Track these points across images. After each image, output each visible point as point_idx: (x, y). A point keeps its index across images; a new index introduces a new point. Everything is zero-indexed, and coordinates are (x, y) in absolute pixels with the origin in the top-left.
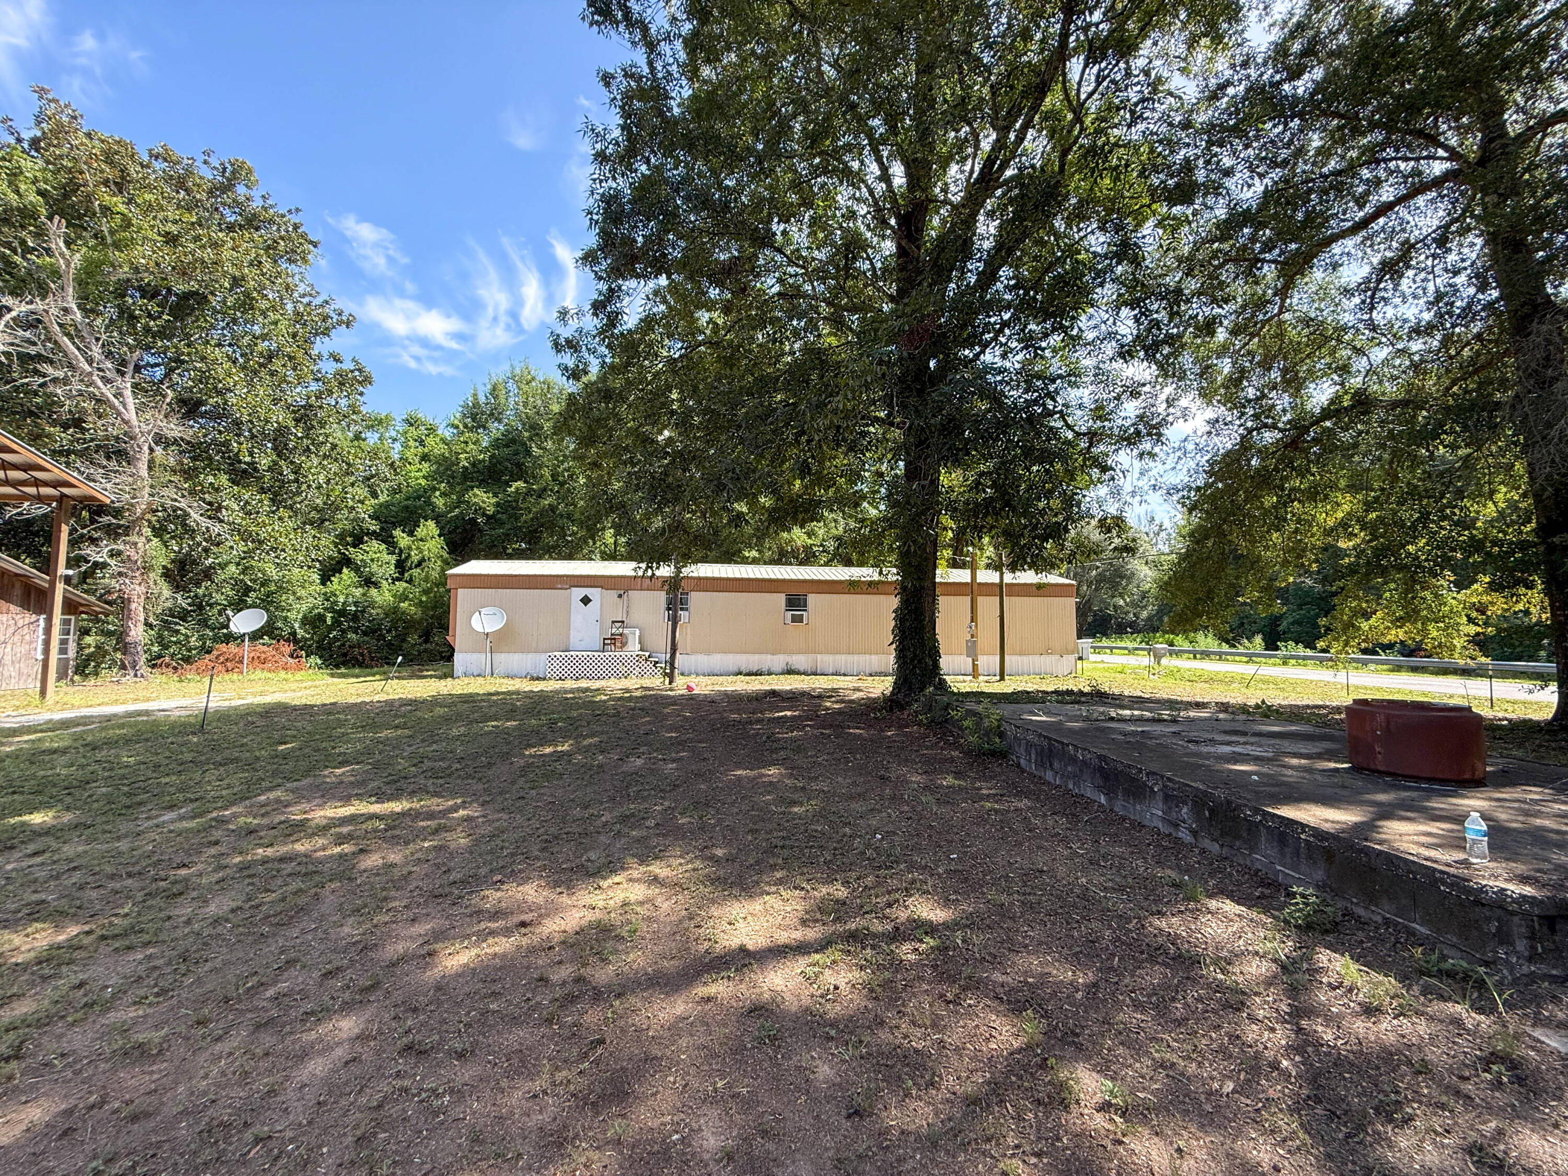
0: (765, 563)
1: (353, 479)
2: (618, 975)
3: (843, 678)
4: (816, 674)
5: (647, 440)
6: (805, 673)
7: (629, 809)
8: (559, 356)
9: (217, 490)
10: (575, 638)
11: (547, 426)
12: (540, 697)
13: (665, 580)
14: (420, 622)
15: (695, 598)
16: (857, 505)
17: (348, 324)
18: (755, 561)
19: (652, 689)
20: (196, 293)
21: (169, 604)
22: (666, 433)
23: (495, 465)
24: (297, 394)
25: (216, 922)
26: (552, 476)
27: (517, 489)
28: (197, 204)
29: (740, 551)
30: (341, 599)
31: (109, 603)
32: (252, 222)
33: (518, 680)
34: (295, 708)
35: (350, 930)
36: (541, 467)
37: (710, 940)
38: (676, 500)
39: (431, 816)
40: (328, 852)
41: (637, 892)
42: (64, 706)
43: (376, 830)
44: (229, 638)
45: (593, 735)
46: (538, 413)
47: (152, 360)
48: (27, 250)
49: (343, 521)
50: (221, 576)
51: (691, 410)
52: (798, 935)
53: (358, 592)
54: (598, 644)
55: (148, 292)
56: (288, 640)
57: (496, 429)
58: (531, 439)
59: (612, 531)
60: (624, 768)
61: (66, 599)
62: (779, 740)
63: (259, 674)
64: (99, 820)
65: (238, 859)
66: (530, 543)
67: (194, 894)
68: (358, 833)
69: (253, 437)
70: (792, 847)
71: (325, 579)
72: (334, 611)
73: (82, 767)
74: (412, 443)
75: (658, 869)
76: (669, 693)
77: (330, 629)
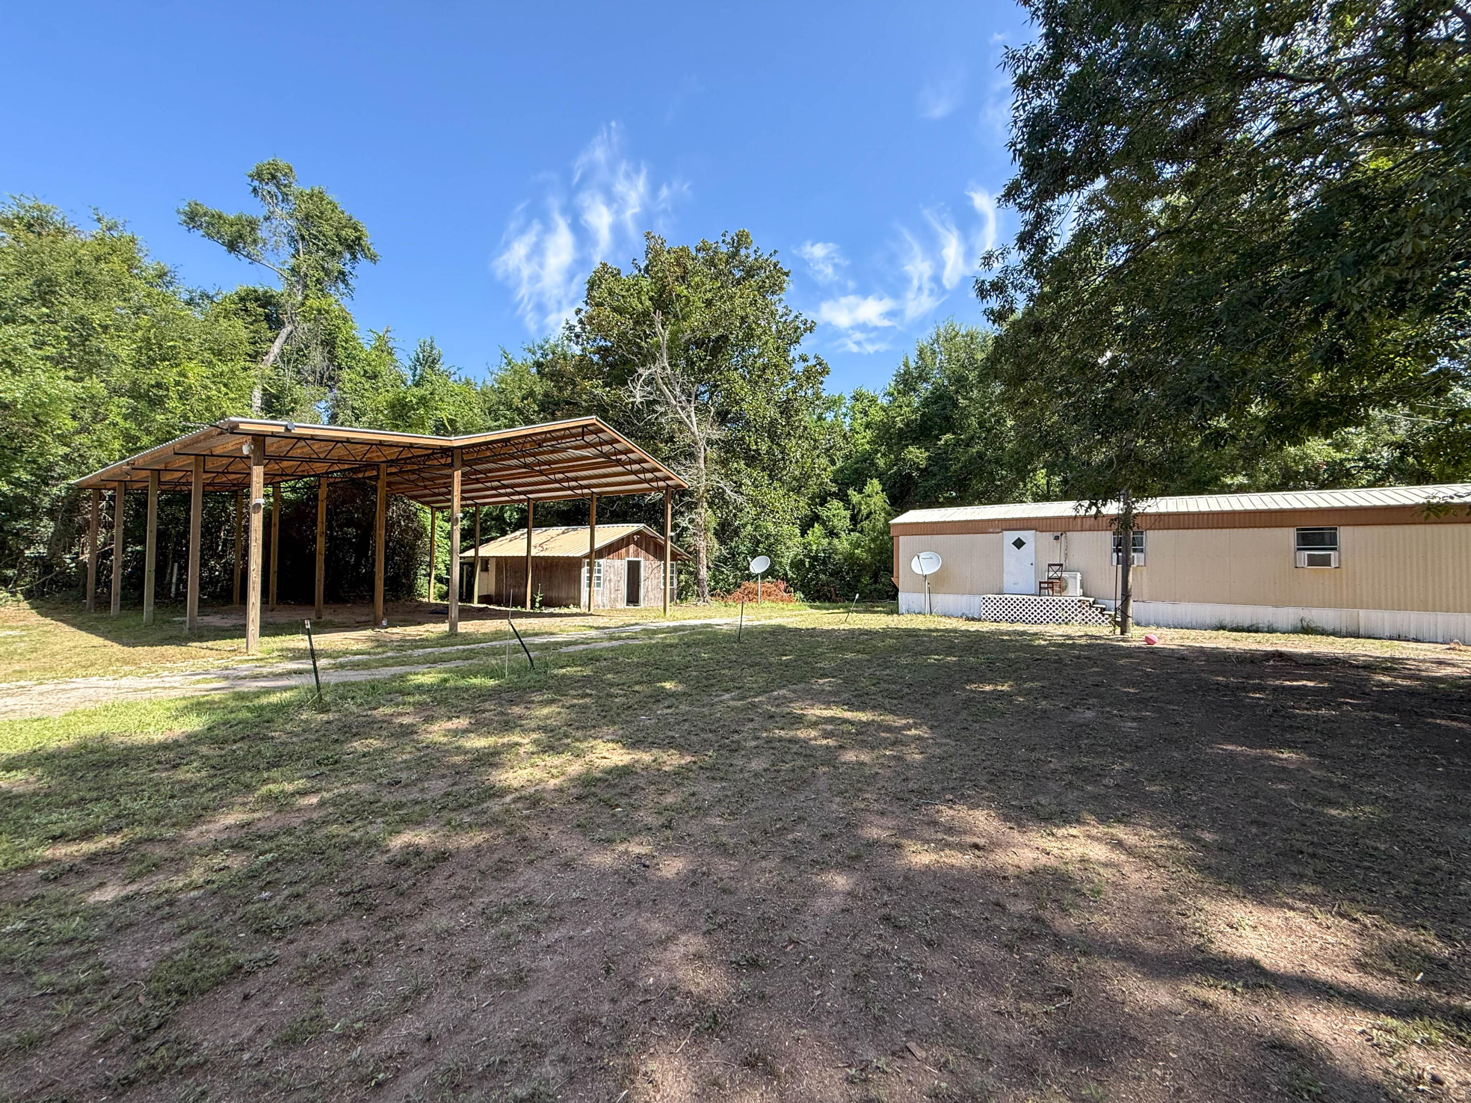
0: (1259, 490)
1: (818, 452)
2: (1081, 932)
3: (1413, 645)
4: (1358, 636)
5: (1086, 366)
6: (1335, 634)
7: (1081, 762)
8: (985, 301)
9: (739, 472)
10: (1008, 582)
11: (972, 376)
12: (976, 636)
13: (1114, 519)
14: (870, 566)
15: (1152, 538)
16: (1440, 391)
17: (811, 329)
18: (1241, 489)
19: (1100, 638)
20: (722, 336)
21: (717, 554)
22: (1109, 354)
23: (926, 422)
24: (780, 393)
25: (756, 775)
26: (979, 423)
27: (946, 441)
28: (720, 273)
29: (1217, 478)
30: (814, 547)
31: (690, 553)
32: (750, 273)
33: (955, 620)
34: (790, 630)
35: (836, 807)
36: (967, 417)
37: (1201, 936)
38: (1127, 426)
39: (889, 729)
40: (819, 743)
41: (1098, 852)
42: (675, 619)
43: (849, 733)
44: (750, 577)
45: (1033, 680)
46: (962, 366)
47: (703, 389)
48: (647, 336)
49: (813, 487)
50: (744, 533)
51: (1141, 320)
52: (1353, 978)
53: (825, 542)
54: (1033, 587)
55: (699, 344)
56: (782, 579)
57: (925, 389)
58: (957, 392)
59: (1043, 471)
60: (1071, 717)
61: (672, 553)
62: (1295, 716)
63: (767, 604)
64: (694, 692)
65: (765, 735)
66: (960, 491)
67: (743, 752)
68: (836, 732)
69: (757, 430)
70: (1331, 860)
71: (803, 533)
72: (810, 557)
73: (684, 657)
74: (858, 416)
75: (1120, 832)
76: (1122, 643)
77: (808, 571)
